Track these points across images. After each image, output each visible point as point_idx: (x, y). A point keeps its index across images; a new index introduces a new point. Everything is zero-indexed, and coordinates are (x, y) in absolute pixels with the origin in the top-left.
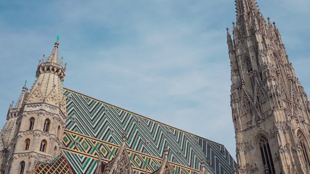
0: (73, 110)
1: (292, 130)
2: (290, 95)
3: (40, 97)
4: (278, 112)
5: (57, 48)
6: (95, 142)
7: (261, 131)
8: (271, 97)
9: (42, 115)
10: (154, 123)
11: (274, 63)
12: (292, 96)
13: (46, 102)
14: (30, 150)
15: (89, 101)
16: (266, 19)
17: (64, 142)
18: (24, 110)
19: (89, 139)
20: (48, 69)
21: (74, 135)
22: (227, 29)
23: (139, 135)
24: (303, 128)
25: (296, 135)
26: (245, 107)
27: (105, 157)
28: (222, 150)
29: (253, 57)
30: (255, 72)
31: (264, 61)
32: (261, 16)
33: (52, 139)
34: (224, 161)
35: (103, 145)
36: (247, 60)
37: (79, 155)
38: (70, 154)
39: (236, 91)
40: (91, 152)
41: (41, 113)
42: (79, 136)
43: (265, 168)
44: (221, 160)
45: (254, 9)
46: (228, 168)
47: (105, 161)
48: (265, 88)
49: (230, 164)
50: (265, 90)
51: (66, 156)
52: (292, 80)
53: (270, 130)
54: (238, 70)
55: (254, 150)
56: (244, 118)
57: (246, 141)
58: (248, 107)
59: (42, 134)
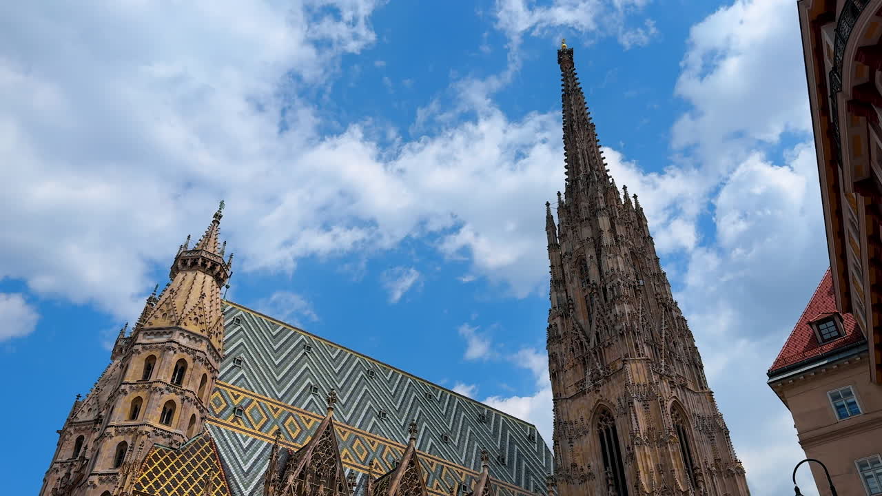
0: (242, 344)
1: (660, 402)
2: (661, 334)
3: (171, 316)
4: (633, 366)
5: (217, 225)
6: (278, 409)
7: (602, 401)
8: (622, 335)
9: (172, 352)
10: (400, 376)
11: (632, 270)
12: (663, 336)
13: (183, 326)
14: (139, 421)
15: (276, 329)
16: (620, 189)
17: (214, 407)
18: (138, 341)
19: (266, 402)
20: (194, 263)
21: (236, 393)
22: (548, 204)
23: (368, 399)
24: (684, 398)
25: (669, 412)
26: (573, 351)
27: (294, 441)
28: (530, 435)
29: (591, 257)
30: (594, 286)
31: (611, 266)
32: (611, 181)
33: (186, 401)
34: (534, 456)
35: (293, 416)
36: (580, 263)
37: (241, 435)
38: (223, 431)
39: (558, 320)
40: (266, 428)
41: (169, 348)
42: (246, 396)
43: (607, 474)
44: (527, 455)
45: (598, 170)
46: (541, 471)
47: (292, 448)
48: (612, 318)
49: (544, 465)
50: (611, 321)
51: (213, 435)
52: (664, 305)
53: (619, 400)
54: (563, 281)
55: (587, 438)
56: (570, 374)
57: (573, 419)
58: (578, 353)
59: (167, 389)
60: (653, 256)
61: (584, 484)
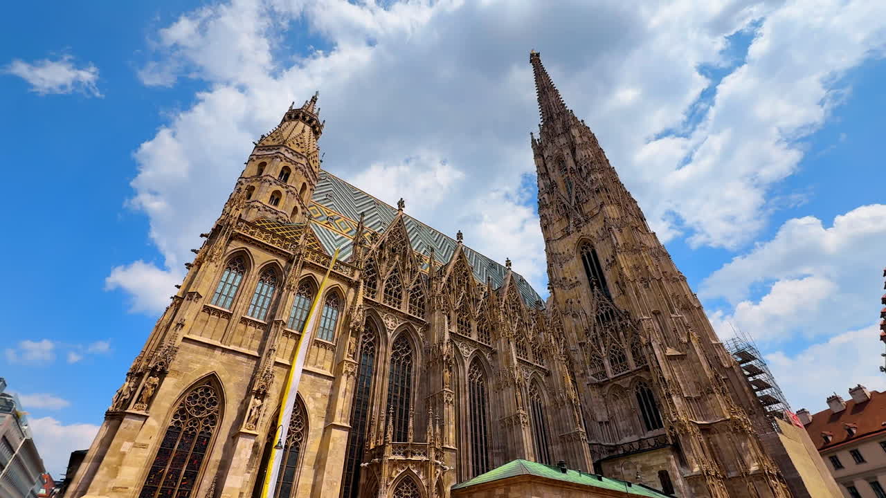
0: (332, 190)
3: (279, 140)
4: (608, 208)
7: (583, 236)
9: (279, 160)
13: (287, 145)
14: (253, 199)
15: (355, 191)
19: (350, 221)
21: (328, 211)
22: (532, 134)
26: (558, 211)
28: (521, 280)
29: (568, 154)
33: (290, 193)
34: (525, 290)
36: (559, 160)
37: (333, 232)
38: (319, 227)
39: (546, 196)
40: (351, 233)
41: (277, 157)
42: (336, 214)
53: (597, 232)
54: (547, 173)
55: (573, 261)
56: (557, 225)
57: (561, 252)
58: (562, 211)
59: (275, 182)
60: (605, 159)
61: (573, 289)
